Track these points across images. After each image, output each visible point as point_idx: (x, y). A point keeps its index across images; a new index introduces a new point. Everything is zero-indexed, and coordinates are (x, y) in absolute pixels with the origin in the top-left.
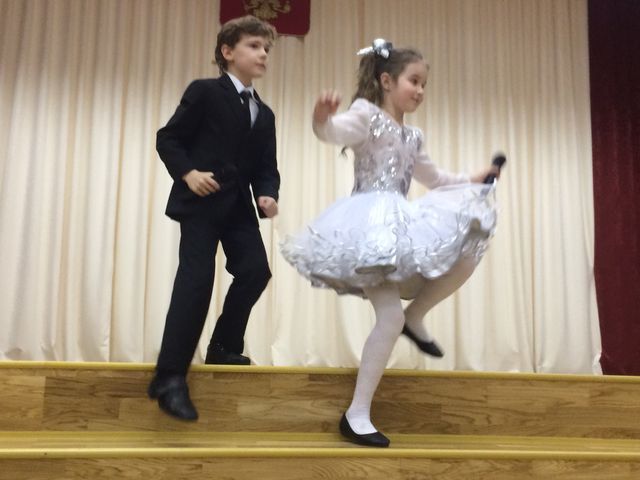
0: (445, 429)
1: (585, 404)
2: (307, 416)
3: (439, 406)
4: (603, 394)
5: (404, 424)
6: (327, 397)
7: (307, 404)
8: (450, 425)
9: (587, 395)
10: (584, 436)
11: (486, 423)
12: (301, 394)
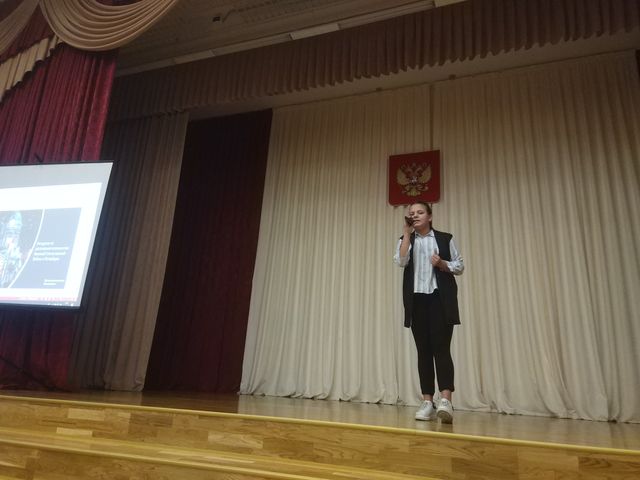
0: (315, 459)
1: (406, 450)
2: (240, 444)
3: (312, 444)
4: (419, 444)
5: (291, 453)
6: (252, 433)
7: (241, 437)
8: (318, 457)
9: (408, 444)
10: (405, 473)
11: (340, 457)
12: (238, 430)
